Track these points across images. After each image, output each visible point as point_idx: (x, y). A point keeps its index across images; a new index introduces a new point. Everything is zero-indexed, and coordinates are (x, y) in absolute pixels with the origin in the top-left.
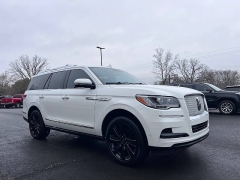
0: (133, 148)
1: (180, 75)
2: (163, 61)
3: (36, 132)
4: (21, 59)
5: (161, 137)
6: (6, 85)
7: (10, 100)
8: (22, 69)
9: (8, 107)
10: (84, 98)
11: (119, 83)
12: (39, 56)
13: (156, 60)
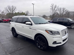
0: (44, 45)
1: (59, 13)
2: (54, 8)
3: (14, 35)
4: (8, 6)
5: (53, 44)
6: (4, 14)
7: (5, 20)
8: (9, 10)
9: (5, 22)
10: (29, 28)
11: (40, 24)
12: (14, 6)
13: (51, 8)
